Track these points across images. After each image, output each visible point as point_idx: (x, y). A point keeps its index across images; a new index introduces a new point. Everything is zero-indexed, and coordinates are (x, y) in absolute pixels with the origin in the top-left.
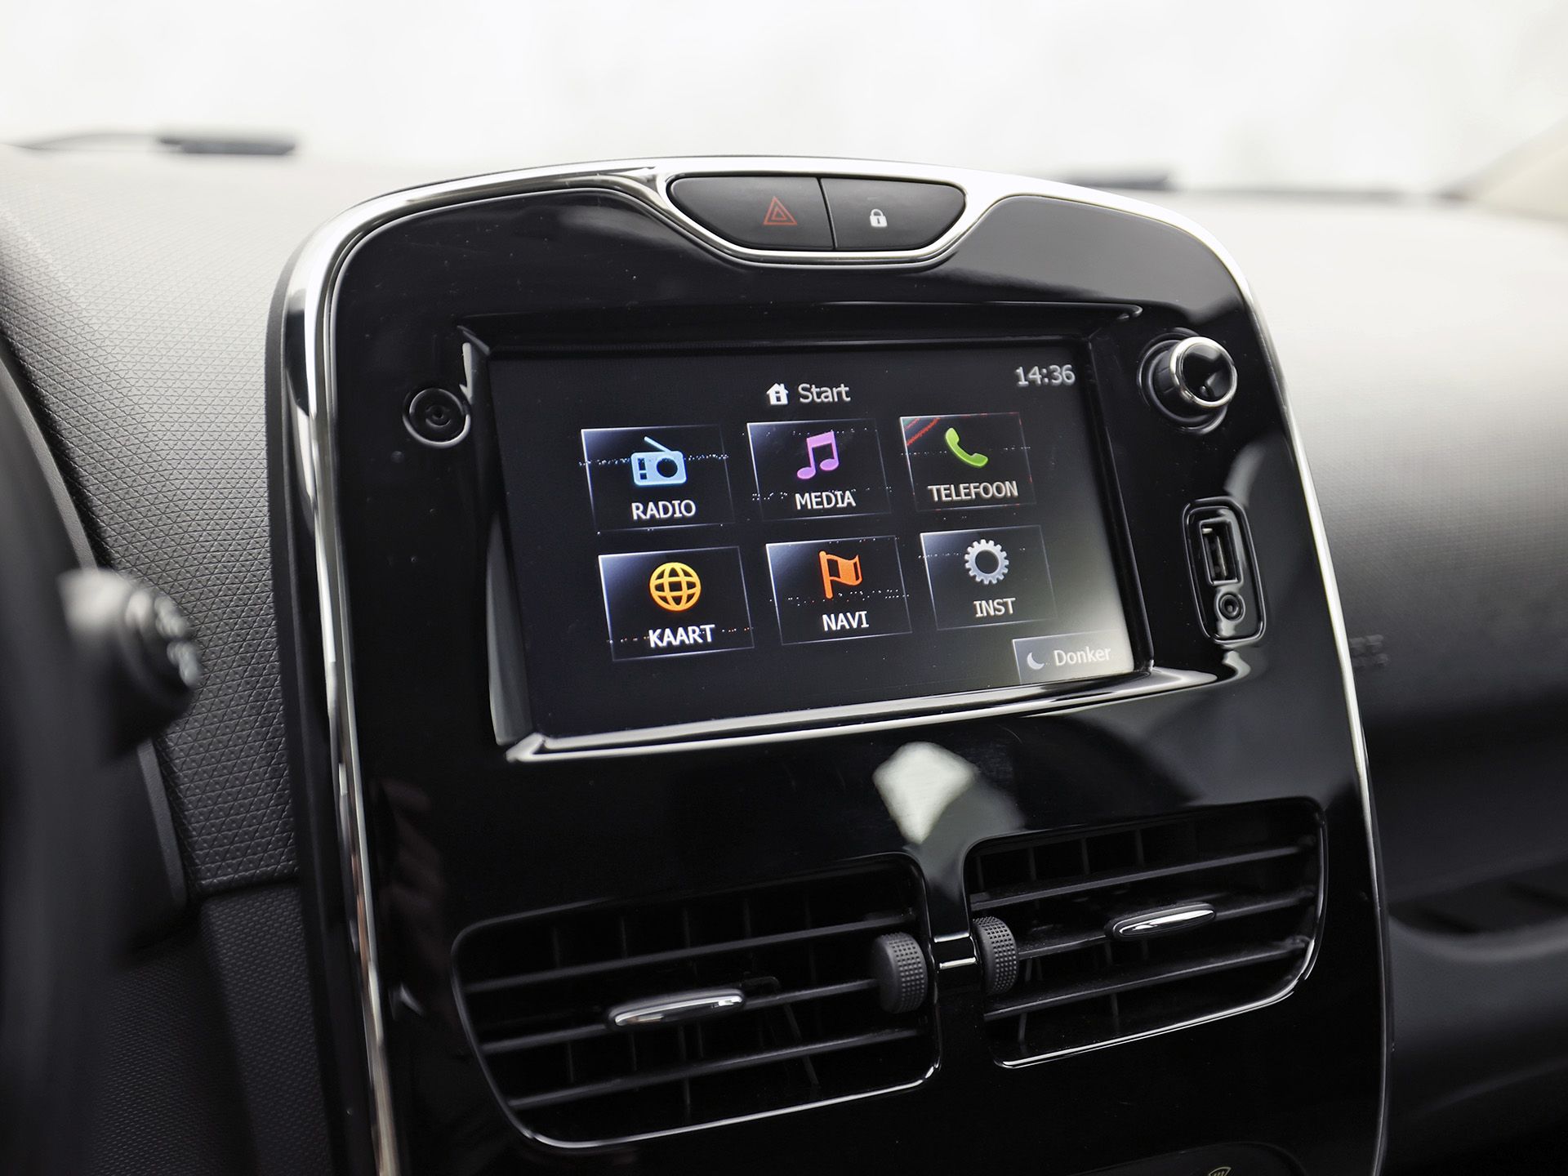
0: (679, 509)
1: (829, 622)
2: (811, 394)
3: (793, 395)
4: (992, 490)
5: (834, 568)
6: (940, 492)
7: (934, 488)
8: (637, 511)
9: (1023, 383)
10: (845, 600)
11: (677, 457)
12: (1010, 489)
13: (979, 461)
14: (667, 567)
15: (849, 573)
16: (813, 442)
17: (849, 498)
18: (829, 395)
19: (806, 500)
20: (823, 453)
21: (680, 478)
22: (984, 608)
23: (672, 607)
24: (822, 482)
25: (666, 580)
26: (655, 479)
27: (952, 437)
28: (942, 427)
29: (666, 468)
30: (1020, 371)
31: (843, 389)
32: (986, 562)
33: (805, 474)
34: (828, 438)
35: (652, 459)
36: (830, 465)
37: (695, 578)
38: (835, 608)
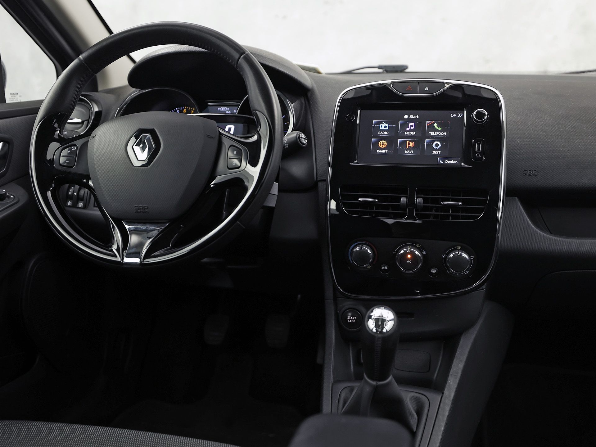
0: (386, 133)
1: (406, 152)
2: (412, 117)
3: (409, 117)
4: (441, 134)
5: (409, 144)
6: (431, 133)
7: (430, 133)
8: (379, 133)
9: (452, 116)
10: (410, 149)
11: (387, 125)
12: (444, 134)
13: (440, 129)
14: (382, 141)
15: (411, 144)
16: (410, 124)
17: (414, 133)
18: (415, 117)
19: (408, 133)
20: (412, 126)
21: (387, 128)
22: (434, 152)
23: (382, 147)
24: (410, 130)
25: (381, 143)
26: (383, 128)
27: (435, 125)
28: (434, 123)
29: (385, 127)
30: (452, 114)
31: (418, 116)
32: (437, 145)
33: (408, 129)
34: (413, 124)
35: (383, 125)
36: (412, 128)
37: (386, 143)
38: (408, 150)
